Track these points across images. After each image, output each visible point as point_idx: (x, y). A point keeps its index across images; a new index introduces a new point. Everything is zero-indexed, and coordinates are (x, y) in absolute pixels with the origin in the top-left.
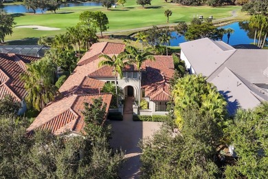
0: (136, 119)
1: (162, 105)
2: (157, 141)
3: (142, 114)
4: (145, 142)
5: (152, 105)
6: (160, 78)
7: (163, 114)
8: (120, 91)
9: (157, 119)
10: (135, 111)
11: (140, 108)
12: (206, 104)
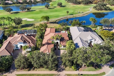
0: (59, 49)
1: (64, 46)
2: (63, 54)
3: (60, 48)
4: (61, 54)
5: (62, 46)
6: (64, 40)
7: (65, 48)
8: (55, 43)
9: (63, 49)
10: (59, 48)
11: (60, 47)
12: (71, 47)
